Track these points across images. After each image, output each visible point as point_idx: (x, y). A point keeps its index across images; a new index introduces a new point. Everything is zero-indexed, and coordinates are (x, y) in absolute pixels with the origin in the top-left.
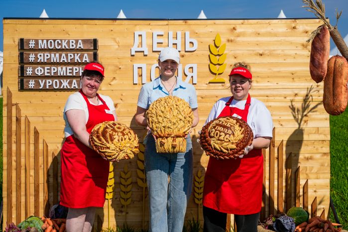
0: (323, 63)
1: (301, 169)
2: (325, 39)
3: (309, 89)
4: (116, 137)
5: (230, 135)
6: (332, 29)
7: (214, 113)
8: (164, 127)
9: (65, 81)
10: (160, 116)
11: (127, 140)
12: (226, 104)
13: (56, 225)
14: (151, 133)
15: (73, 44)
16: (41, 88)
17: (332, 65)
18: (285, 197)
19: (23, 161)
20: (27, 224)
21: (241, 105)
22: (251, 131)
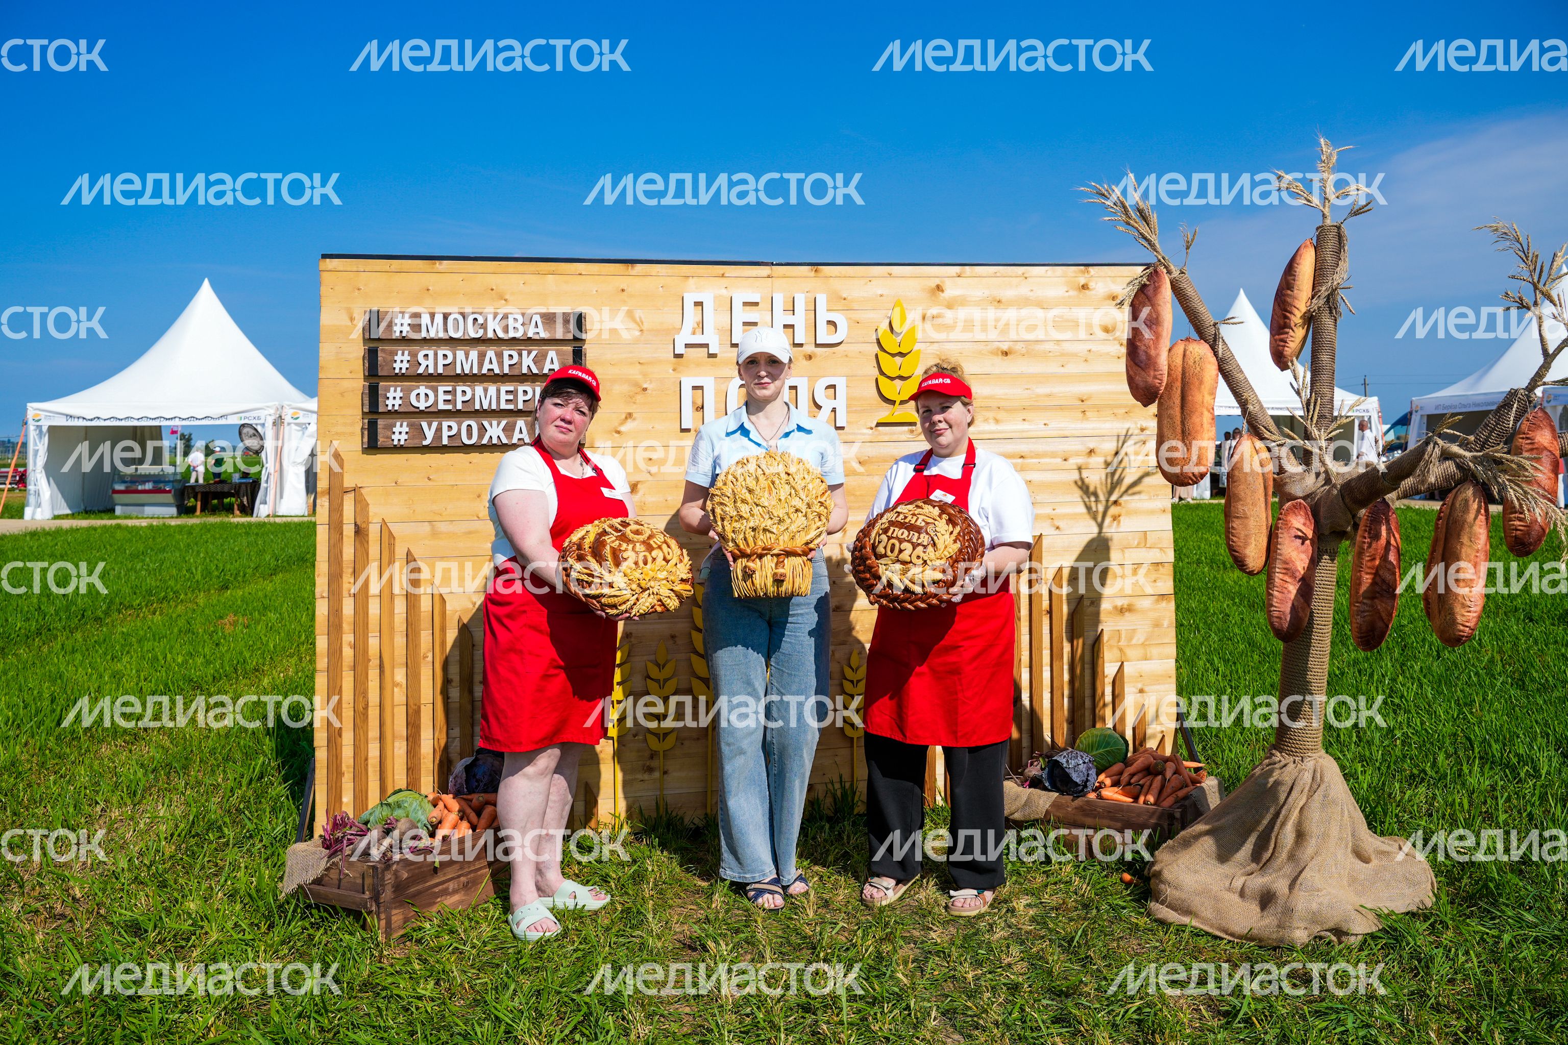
0: (1158, 355)
1: (1105, 637)
2: (1160, 297)
3: (1122, 438)
4: (630, 554)
5: (925, 547)
6: (1176, 274)
7: (887, 493)
8: (754, 529)
9: (495, 423)
10: (744, 501)
11: (660, 561)
12: (915, 470)
13: (469, 811)
14: (720, 549)
15: (518, 325)
16: (425, 443)
17: (1179, 361)
18: (1069, 710)
19: (373, 643)
20: (386, 812)
21: (951, 468)
22: (978, 532)
